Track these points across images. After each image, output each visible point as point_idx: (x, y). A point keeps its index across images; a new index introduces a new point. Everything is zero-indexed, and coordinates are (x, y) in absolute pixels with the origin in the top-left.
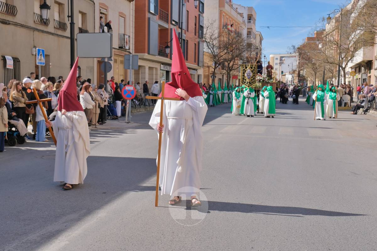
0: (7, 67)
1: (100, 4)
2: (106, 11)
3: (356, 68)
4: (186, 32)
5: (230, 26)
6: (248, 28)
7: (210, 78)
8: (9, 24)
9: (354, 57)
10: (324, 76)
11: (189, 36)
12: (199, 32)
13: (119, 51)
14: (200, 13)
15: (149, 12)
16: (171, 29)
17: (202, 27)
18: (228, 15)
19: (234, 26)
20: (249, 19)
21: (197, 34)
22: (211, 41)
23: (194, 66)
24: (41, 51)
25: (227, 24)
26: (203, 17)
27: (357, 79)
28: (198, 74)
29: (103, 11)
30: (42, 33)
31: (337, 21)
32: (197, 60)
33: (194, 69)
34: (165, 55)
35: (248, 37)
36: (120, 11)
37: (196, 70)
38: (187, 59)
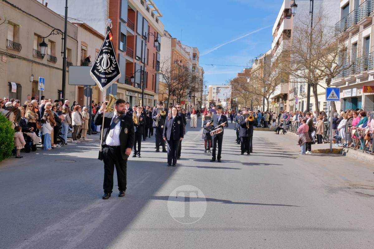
0: (12, 91)
1: (82, 42)
2: (86, 47)
3: (275, 99)
4: (147, 66)
5: (180, 62)
6: (193, 64)
8: (15, 57)
9: (274, 90)
10: (252, 104)
11: (149, 69)
12: (156, 66)
14: (157, 51)
15: (119, 49)
16: (135, 63)
17: (158, 62)
18: (178, 54)
19: (183, 61)
20: (194, 57)
21: (155, 67)
22: (167, 73)
23: (152, 93)
24: (42, 79)
25: (177, 61)
26: (160, 54)
27: (276, 107)
28: (154, 99)
29: (84, 48)
30: (39, 64)
31: (261, 62)
32: (154, 89)
33: (152, 95)
34: (130, 83)
35: (193, 71)
36: (96, 48)
37: (153, 96)
38: (147, 88)
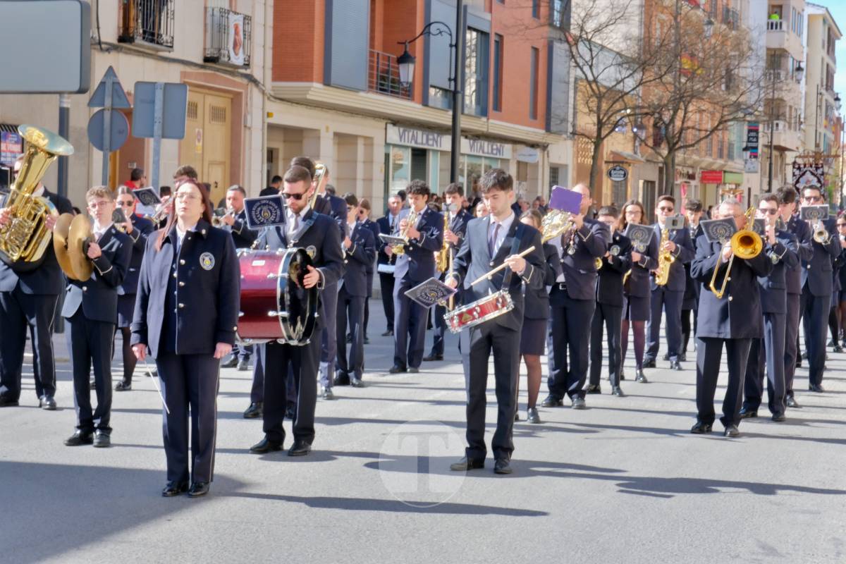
4: (495, 4)
7: (605, 177)
11: (508, 19)
12: (551, 6)
13: (204, 74)
21: (543, 10)
28: (551, 164)
32: (544, 112)
33: (533, 145)
35: (770, 25)
37: (544, 147)
38: (498, 107)
